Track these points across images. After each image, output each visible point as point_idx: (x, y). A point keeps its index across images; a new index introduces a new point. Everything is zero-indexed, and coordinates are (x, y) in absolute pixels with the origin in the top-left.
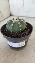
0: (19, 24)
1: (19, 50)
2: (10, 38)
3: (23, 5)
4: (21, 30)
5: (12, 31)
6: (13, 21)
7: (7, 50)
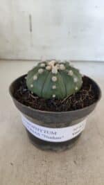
1: (69, 147)
2: (52, 115)
3: (31, 30)
4: (77, 89)
5: (54, 96)
7: (34, 158)
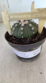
0: (31, 26)
1: (33, 60)
3: (9, 7)
4: (34, 33)
5: (22, 37)
6: (20, 23)
